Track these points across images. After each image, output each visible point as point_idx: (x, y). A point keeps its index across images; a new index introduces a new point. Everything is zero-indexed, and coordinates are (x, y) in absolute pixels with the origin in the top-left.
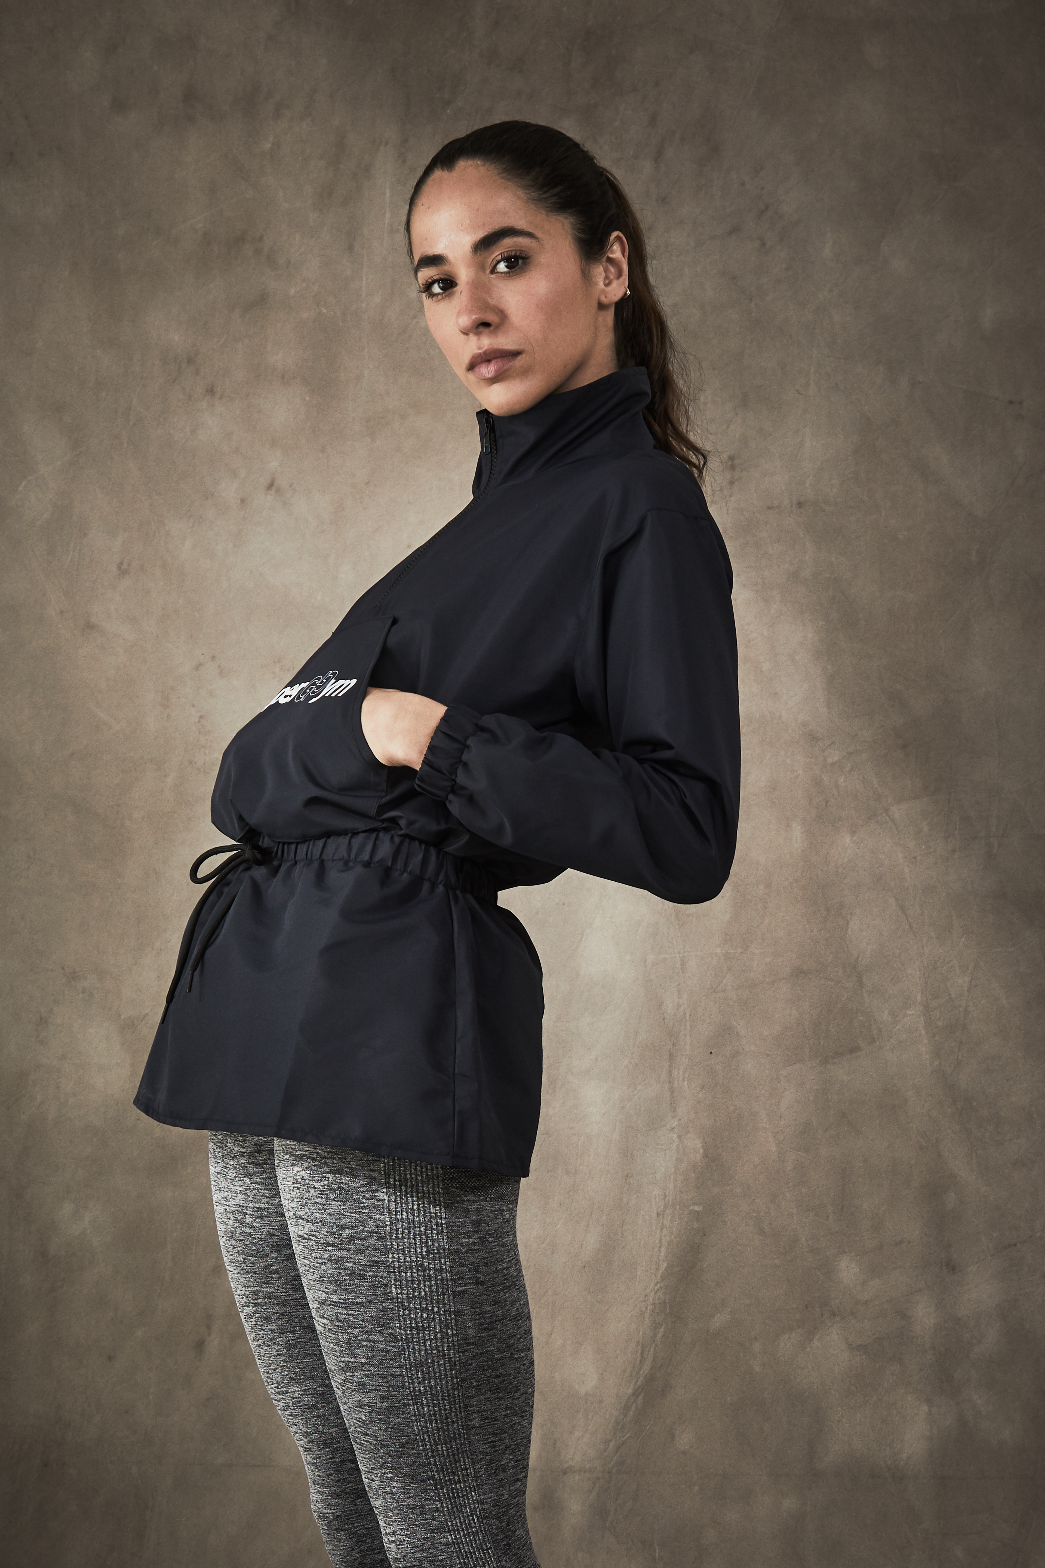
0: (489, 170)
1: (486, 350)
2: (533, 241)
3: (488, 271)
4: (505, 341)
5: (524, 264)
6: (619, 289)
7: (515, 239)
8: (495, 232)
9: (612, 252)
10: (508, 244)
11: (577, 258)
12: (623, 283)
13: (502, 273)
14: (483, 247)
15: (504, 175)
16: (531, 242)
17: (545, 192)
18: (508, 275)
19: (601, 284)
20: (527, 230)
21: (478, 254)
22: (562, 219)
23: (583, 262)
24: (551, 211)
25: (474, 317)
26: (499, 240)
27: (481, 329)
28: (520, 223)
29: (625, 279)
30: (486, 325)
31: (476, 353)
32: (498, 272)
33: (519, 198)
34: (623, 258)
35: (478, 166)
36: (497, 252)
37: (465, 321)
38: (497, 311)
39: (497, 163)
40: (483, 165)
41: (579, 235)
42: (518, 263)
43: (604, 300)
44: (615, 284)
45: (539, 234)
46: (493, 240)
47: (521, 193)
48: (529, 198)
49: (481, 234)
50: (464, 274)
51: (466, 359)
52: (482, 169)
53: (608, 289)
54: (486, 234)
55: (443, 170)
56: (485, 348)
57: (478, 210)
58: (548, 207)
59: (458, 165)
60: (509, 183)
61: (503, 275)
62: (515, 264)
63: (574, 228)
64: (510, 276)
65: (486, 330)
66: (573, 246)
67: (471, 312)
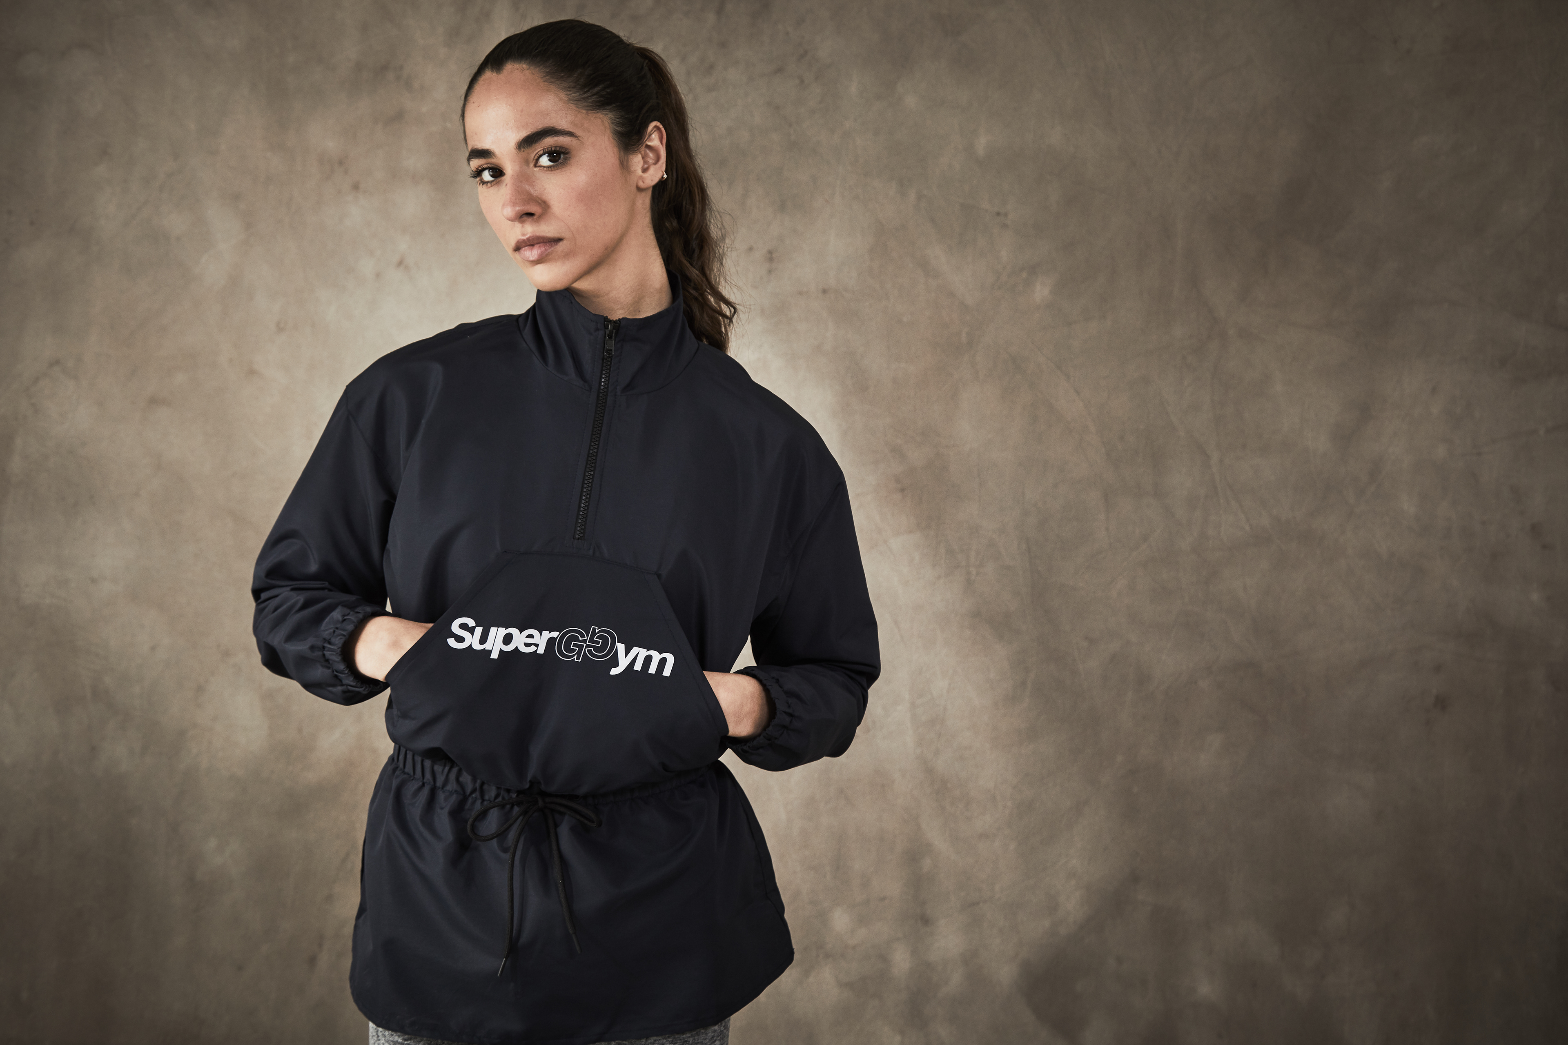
0: (533, 74)
1: (530, 237)
2: (574, 139)
3: (532, 165)
4: (547, 229)
5: (566, 159)
6: (656, 173)
7: (556, 138)
8: (537, 132)
9: (652, 140)
10: (549, 141)
11: (616, 150)
12: (661, 167)
13: (544, 167)
14: (526, 145)
15: (547, 77)
16: (572, 141)
17: (585, 92)
18: (550, 169)
19: (639, 172)
20: (567, 130)
21: (522, 150)
22: (601, 116)
23: (622, 153)
24: (591, 110)
25: (517, 208)
26: (540, 139)
27: (525, 218)
28: (563, 123)
29: (663, 163)
30: (530, 215)
31: (520, 239)
32: (540, 166)
33: (561, 100)
34: (661, 146)
35: (523, 70)
36: (539, 147)
37: (509, 211)
38: (540, 202)
39: (541, 67)
40: (528, 69)
41: (617, 129)
42: (560, 157)
43: (641, 184)
44: (652, 170)
45: (578, 132)
46: (536, 139)
47: (563, 95)
48: (570, 100)
49: (524, 134)
50: (510, 168)
51: (513, 243)
52: (527, 72)
53: (645, 175)
54: (528, 133)
55: (492, 71)
56: (528, 236)
57: (522, 111)
58: (587, 106)
59: (506, 68)
60: (551, 86)
61: (545, 169)
62: (557, 158)
63: (613, 123)
64: (551, 170)
65: (530, 219)
66: (612, 140)
67: (514, 204)
